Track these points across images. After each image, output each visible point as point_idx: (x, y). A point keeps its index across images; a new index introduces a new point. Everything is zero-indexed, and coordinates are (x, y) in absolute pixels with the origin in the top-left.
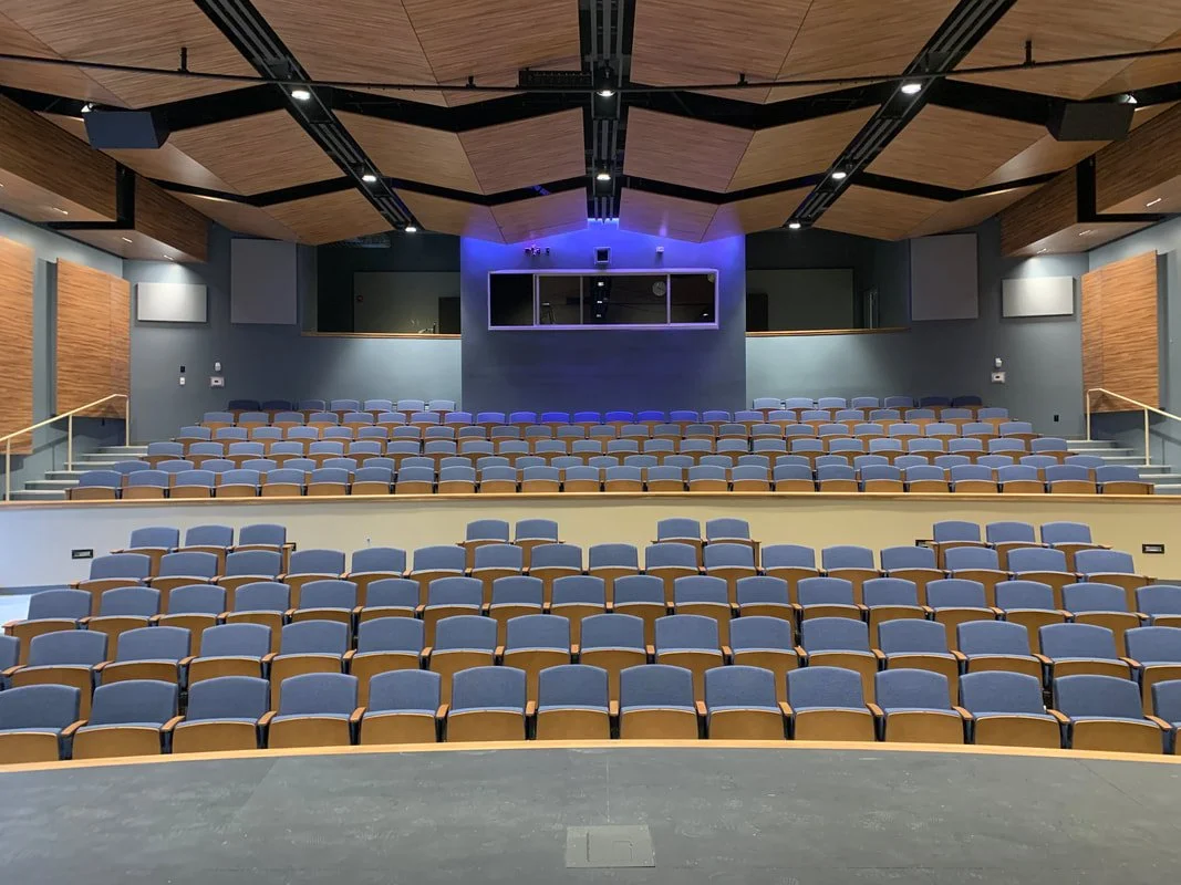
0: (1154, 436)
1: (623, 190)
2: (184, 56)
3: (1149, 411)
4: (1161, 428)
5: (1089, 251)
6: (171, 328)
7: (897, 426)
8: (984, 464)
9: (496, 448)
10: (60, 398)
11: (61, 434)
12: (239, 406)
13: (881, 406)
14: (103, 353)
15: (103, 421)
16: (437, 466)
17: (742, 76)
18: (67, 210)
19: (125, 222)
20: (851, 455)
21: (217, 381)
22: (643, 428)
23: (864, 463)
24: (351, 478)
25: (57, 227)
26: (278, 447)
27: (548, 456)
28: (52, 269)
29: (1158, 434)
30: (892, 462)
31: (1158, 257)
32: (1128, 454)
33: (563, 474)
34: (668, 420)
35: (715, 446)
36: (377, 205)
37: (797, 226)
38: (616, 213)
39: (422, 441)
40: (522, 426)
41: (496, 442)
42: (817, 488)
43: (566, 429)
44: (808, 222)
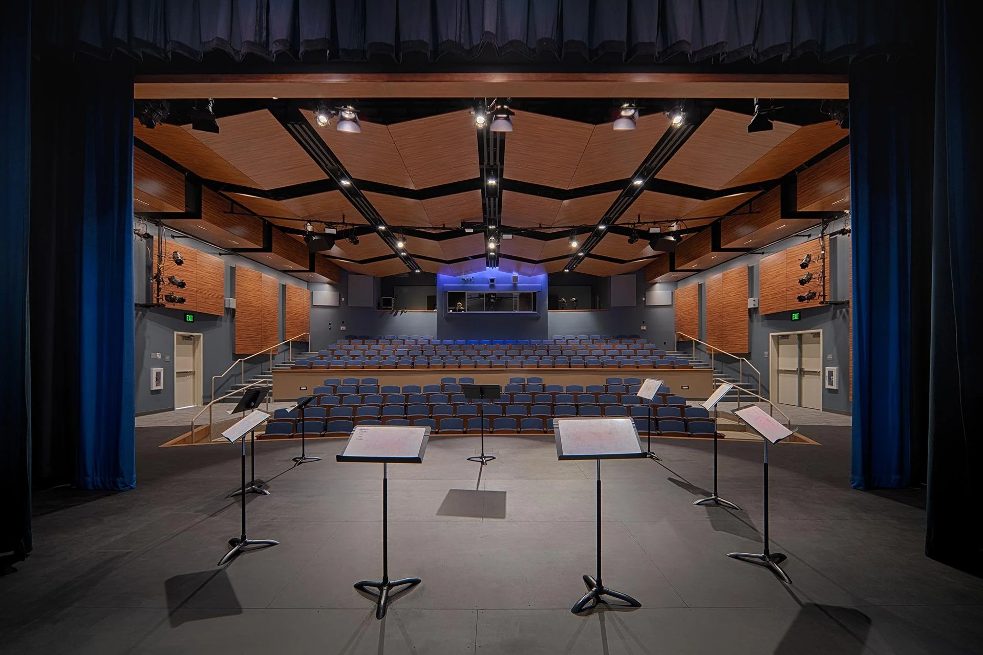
0: (696, 350)
1: (500, 258)
2: (344, 218)
3: (695, 341)
4: (699, 346)
5: (678, 281)
6: (326, 308)
7: (604, 346)
8: (633, 359)
9: (451, 353)
10: (287, 334)
11: (288, 347)
12: (350, 337)
13: (601, 338)
14: (301, 318)
15: (300, 342)
16: (428, 359)
17: (540, 225)
18: (291, 266)
19: (312, 270)
20: (583, 356)
21: (343, 328)
22: (507, 346)
23: (587, 359)
24: (397, 364)
25: (286, 272)
26: (368, 352)
27: (470, 357)
28: (284, 287)
29: (698, 349)
30: (598, 358)
31: (699, 285)
32: (689, 356)
33: (476, 363)
34: (517, 343)
35: (534, 353)
36: (406, 263)
37: (567, 271)
38: (497, 266)
39: (422, 351)
40: (460, 345)
41: (451, 351)
42: (570, 367)
43: (477, 347)
44: (571, 270)
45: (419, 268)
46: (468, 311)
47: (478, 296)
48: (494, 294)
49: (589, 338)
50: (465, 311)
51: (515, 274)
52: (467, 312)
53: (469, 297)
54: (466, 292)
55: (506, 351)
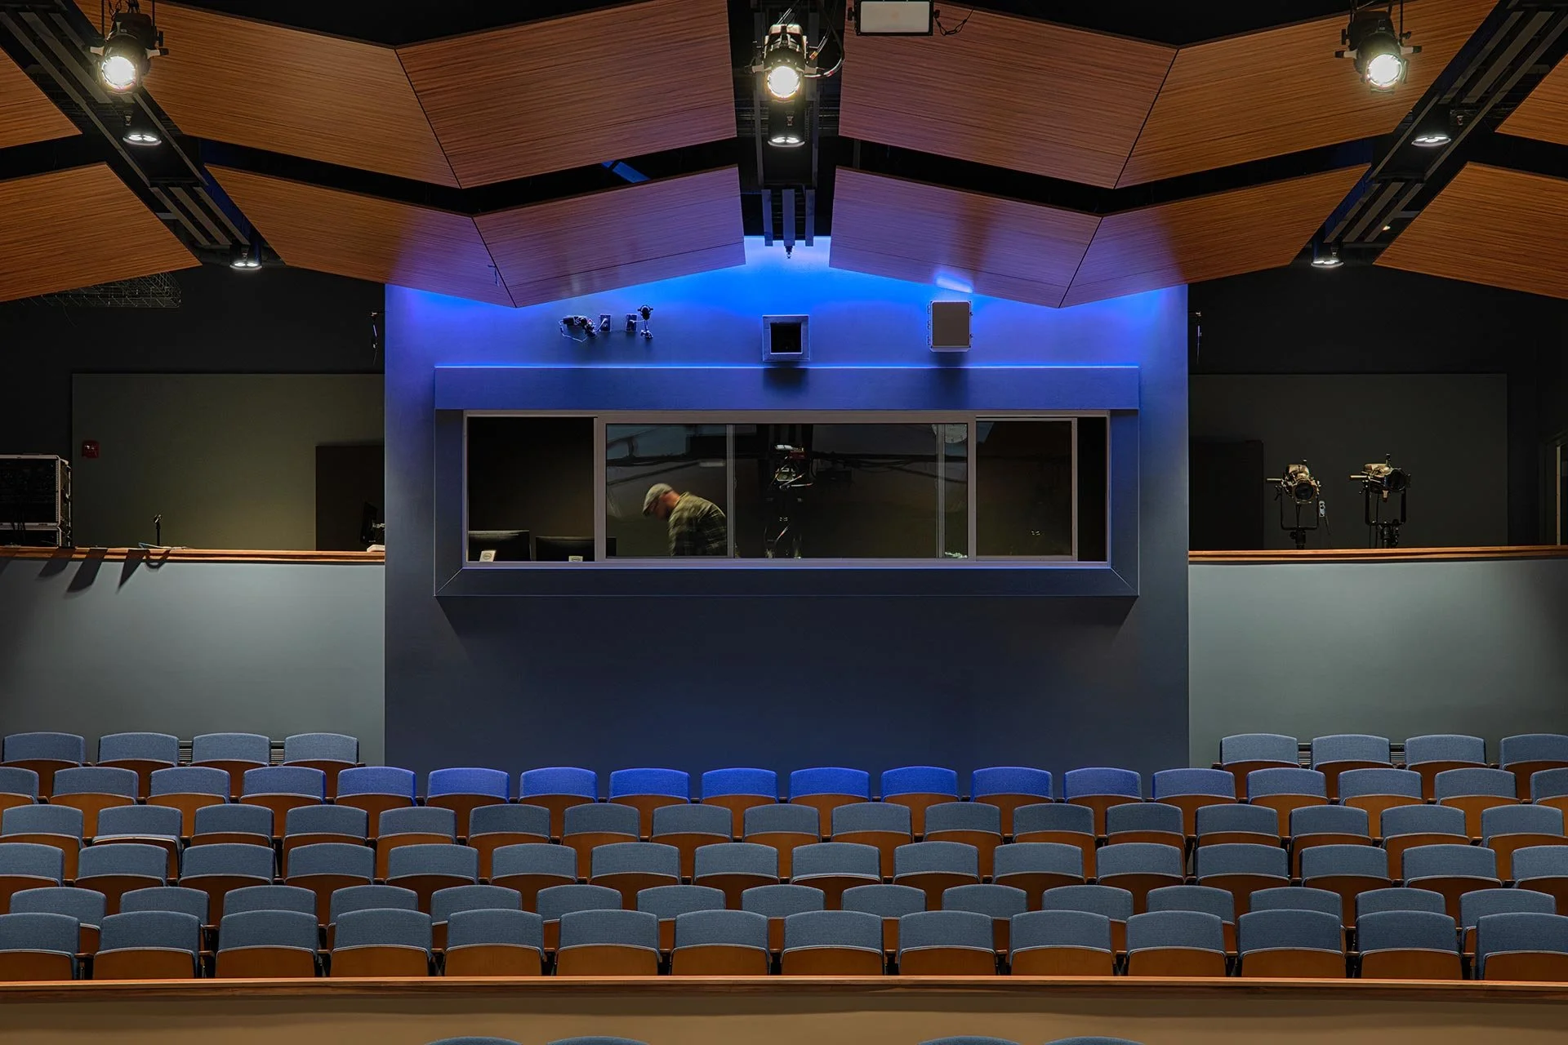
1: (841, 173)
9: (485, 862)
16: (323, 906)
20: (1452, 889)
22: (891, 814)
24: (90, 938)
27: (629, 888)
33: (668, 930)
34: (966, 791)
35: (1090, 861)
36: (155, 206)
37: (1331, 263)
38: (824, 229)
39: (277, 844)
40: (557, 804)
41: (485, 847)
42: (1354, 967)
43: (676, 816)
44: (1358, 254)
45: (257, 246)
46: (611, 552)
47: (681, 449)
48: (802, 433)
49: (1490, 756)
50: (589, 556)
51: (952, 287)
52: (602, 561)
53: (622, 452)
54: (602, 419)
55: (887, 844)
